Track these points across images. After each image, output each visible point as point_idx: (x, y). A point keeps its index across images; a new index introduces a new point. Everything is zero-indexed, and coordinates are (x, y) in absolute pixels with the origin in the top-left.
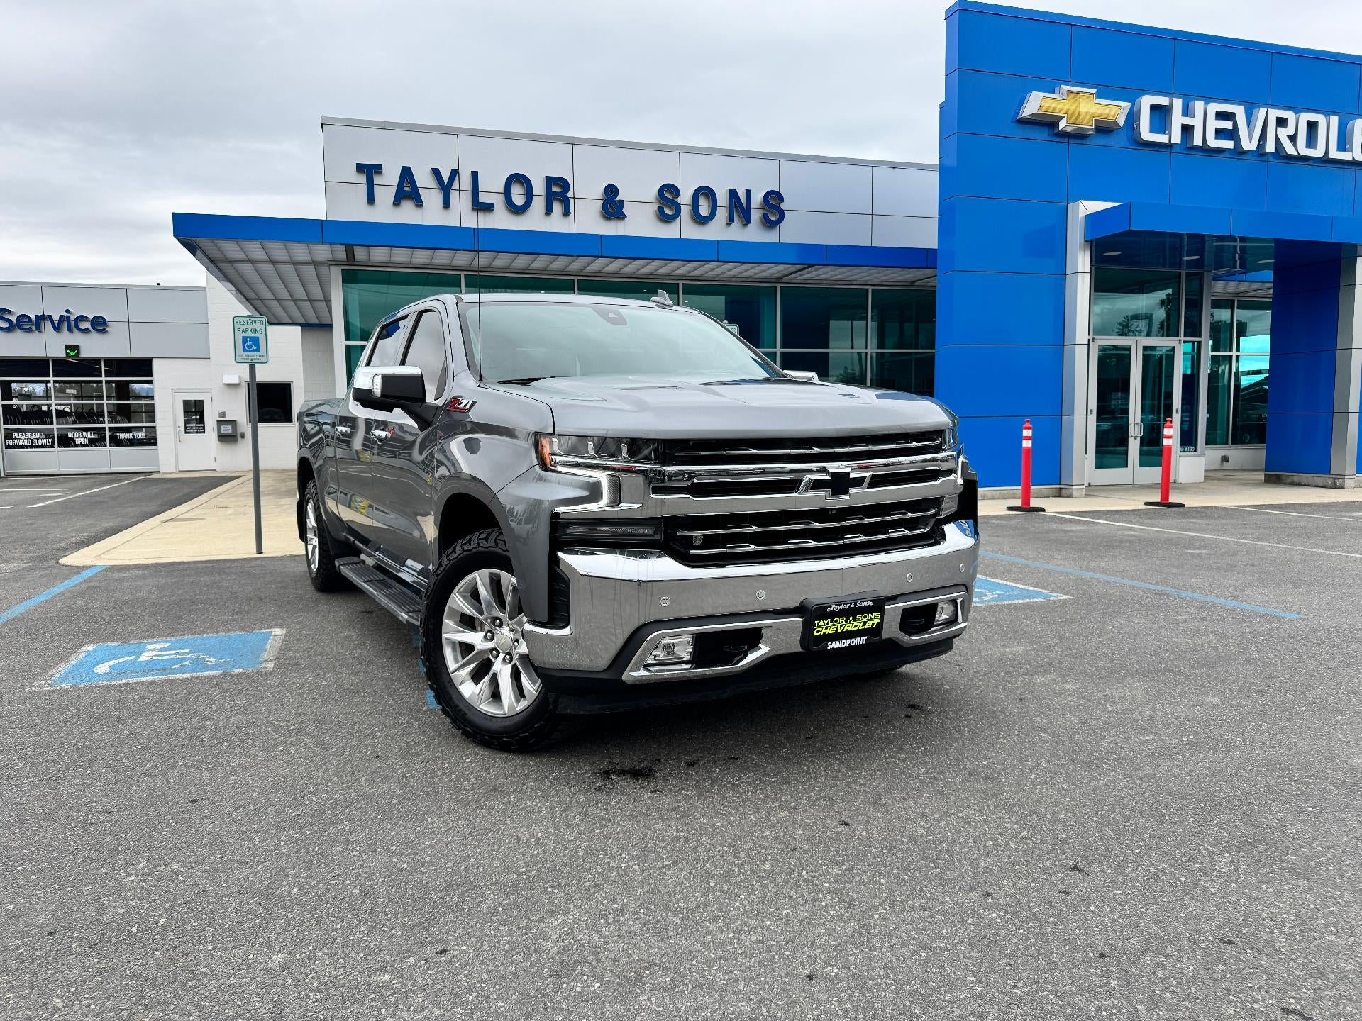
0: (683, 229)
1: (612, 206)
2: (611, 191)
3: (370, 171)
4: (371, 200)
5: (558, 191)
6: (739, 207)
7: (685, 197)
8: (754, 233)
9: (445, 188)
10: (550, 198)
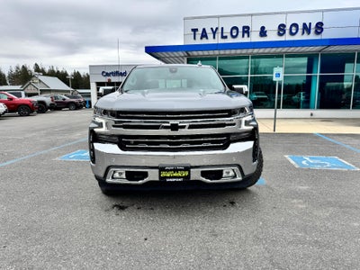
0: (287, 37)
1: (263, 32)
2: (263, 28)
3: (195, 30)
4: (195, 38)
5: (246, 30)
6: (306, 29)
7: (288, 27)
8: (312, 36)
9: (214, 33)
10: (244, 32)
